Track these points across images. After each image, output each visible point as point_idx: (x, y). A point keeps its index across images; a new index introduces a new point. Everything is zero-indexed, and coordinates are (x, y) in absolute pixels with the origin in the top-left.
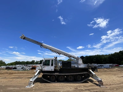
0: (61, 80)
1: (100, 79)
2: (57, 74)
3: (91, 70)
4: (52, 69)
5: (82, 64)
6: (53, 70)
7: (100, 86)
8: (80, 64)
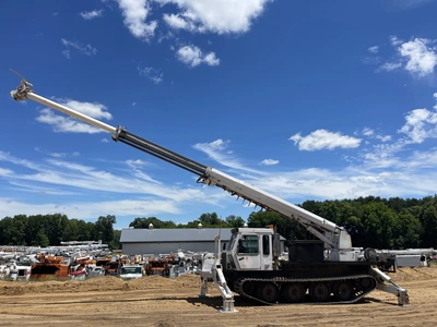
0: (293, 297)
1: (403, 290)
2: (282, 279)
3: (377, 270)
4: (267, 266)
5: (348, 250)
6: (270, 269)
7: (400, 305)
8: (344, 251)
